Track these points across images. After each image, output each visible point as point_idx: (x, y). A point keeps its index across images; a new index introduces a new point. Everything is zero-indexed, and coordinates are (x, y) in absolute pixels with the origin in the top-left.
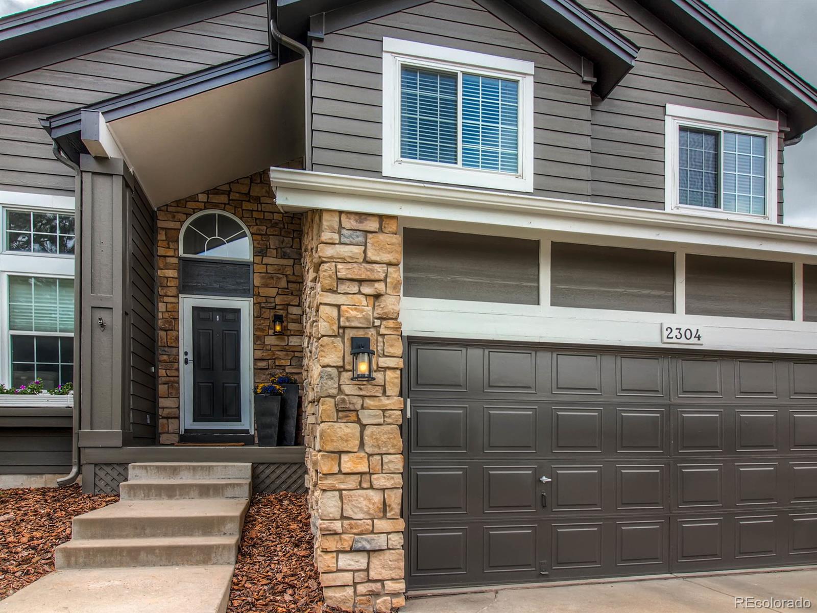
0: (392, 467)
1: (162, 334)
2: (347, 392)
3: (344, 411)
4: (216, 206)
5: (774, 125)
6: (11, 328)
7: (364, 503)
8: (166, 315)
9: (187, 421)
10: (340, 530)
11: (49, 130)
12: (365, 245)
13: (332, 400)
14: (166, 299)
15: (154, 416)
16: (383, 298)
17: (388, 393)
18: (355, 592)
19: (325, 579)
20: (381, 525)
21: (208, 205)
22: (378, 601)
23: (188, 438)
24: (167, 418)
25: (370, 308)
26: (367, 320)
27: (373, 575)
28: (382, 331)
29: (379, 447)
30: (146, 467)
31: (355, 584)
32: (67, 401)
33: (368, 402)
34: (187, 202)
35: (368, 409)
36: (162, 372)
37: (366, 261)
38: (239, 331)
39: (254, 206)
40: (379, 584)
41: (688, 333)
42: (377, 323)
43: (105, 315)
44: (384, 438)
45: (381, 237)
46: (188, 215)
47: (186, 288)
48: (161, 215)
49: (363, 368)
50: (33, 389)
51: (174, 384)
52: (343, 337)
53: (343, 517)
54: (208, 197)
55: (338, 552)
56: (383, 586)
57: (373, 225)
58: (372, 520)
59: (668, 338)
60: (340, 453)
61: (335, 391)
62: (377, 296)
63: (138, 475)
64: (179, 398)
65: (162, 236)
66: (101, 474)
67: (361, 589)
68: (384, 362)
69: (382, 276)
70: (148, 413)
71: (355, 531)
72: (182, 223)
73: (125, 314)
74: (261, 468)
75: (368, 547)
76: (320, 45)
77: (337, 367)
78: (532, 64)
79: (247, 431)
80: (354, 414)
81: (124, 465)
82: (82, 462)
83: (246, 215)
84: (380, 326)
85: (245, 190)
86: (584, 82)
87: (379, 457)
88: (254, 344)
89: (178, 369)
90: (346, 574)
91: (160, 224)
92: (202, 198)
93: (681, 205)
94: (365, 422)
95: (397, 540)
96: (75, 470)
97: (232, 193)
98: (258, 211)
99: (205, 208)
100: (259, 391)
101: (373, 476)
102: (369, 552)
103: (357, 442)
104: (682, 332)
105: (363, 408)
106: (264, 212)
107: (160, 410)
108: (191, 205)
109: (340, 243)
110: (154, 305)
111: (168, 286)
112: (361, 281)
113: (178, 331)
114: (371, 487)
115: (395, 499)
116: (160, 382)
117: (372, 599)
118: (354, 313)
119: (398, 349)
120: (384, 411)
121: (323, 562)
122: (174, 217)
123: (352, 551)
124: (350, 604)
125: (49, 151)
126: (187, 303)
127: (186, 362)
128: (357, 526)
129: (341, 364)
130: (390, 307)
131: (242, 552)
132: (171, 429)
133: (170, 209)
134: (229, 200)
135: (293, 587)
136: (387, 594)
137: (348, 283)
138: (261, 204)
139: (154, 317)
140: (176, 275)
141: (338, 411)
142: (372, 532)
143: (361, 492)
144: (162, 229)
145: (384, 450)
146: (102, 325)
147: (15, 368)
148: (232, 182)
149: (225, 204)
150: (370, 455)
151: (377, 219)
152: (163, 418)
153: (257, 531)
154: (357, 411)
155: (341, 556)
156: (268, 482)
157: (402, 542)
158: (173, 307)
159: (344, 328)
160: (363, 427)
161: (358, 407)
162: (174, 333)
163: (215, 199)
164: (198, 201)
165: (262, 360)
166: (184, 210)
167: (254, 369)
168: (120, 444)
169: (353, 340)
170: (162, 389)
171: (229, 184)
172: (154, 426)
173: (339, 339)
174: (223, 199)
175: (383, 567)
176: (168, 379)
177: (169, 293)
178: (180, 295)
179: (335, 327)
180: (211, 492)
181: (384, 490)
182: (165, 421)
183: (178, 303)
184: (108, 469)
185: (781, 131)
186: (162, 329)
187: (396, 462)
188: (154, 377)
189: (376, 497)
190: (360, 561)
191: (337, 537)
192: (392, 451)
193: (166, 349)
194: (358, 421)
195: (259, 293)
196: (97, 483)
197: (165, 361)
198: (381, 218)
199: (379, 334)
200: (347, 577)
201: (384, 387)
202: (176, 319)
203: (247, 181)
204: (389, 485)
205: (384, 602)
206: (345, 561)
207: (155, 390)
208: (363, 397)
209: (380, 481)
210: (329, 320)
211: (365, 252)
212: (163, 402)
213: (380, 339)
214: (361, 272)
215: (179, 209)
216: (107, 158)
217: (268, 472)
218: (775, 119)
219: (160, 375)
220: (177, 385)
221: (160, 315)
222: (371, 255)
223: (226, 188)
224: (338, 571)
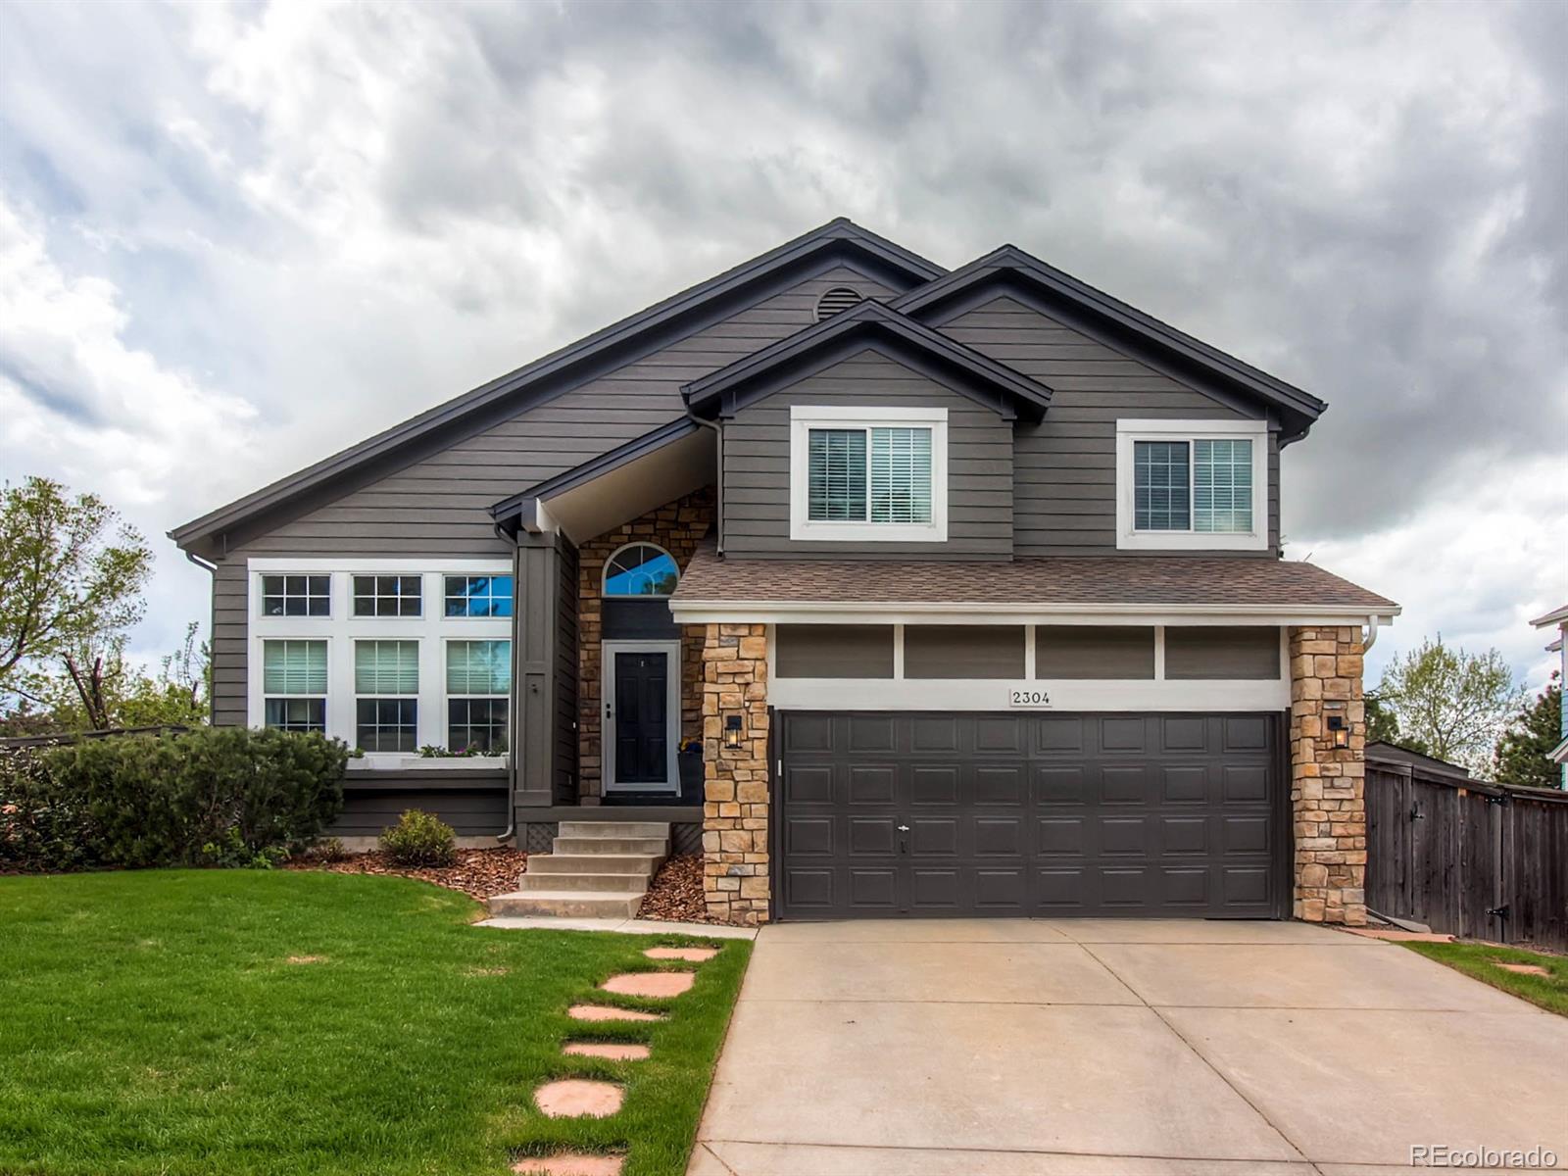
0: (758, 814)
1: (584, 685)
2: (724, 757)
3: (724, 772)
4: (641, 538)
5: (1262, 425)
6: (449, 692)
7: (737, 841)
8: (588, 664)
9: (609, 783)
10: (719, 860)
11: (494, 516)
12: (738, 646)
13: (713, 763)
14: (588, 646)
15: (576, 777)
16: (750, 686)
17: (755, 757)
18: (730, 907)
19: (708, 897)
20: (749, 858)
21: (632, 538)
22: (748, 915)
23: (610, 799)
24: (588, 779)
25: (741, 695)
26: (739, 703)
27: (743, 895)
28: (751, 710)
29: (747, 798)
30: (573, 825)
31: (730, 901)
32: (499, 763)
33: (740, 764)
34: (610, 536)
35: (739, 769)
36: (583, 728)
37: (738, 658)
38: (665, 677)
39: (683, 535)
40: (748, 902)
41: (1036, 697)
42: (747, 704)
43: (538, 681)
44: (752, 791)
45: (751, 639)
46: (612, 551)
47: (609, 632)
48: (583, 554)
49: (733, 740)
50: (470, 752)
51: (595, 742)
52: (721, 716)
53: (721, 851)
54: (633, 529)
55: (718, 877)
56: (751, 903)
57: (744, 631)
58: (743, 853)
59: (1016, 701)
60: (719, 802)
61: (715, 757)
62: (747, 684)
63: (566, 832)
64: (600, 756)
65: (584, 576)
66: (533, 832)
67: (735, 905)
68: (752, 734)
69: (751, 669)
70: (569, 773)
71: (730, 861)
72: (605, 559)
73: (555, 677)
74: (681, 828)
75: (739, 873)
76: (732, 422)
77: (717, 739)
78: (945, 410)
79: (674, 793)
80: (729, 773)
81: (554, 825)
82: (517, 820)
83: (675, 544)
84: (749, 707)
85: (672, 516)
86: (1004, 420)
87: (748, 806)
88: (682, 692)
89: (600, 724)
90: (723, 893)
91: (583, 563)
92: (627, 530)
93: (1137, 531)
94: (737, 779)
95: (763, 870)
96: (510, 828)
97: (658, 523)
98: (686, 539)
99: (630, 541)
100: (683, 748)
101: (745, 820)
102: (741, 877)
103: (732, 795)
104: (1030, 696)
105: (736, 768)
106: (694, 540)
107: (581, 770)
108: (614, 539)
109: (720, 647)
110: (576, 654)
111: (590, 632)
112: (735, 674)
113: (600, 681)
114: (743, 829)
115: (762, 839)
116: (581, 738)
117: (742, 912)
118: (728, 698)
119: (765, 722)
120: (752, 771)
121: (707, 883)
122: (596, 554)
123: (728, 876)
124: (727, 916)
125: (490, 531)
126: (610, 649)
127: (609, 715)
128: (732, 858)
129: (720, 736)
130: (757, 692)
131: (653, 884)
132: (592, 791)
133: (593, 545)
134: (655, 529)
135: (686, 903)
136: (755, 910)
137: (725, 676)
138: (690, 531)
139: (576, 667)
140: (598, 619)
141: (718, 771)
142: (743, 863)
143: (734, 832)
144: (585, 568)
145: (752, 801)
146: (535, 691)
147: (451, 730)
148: (659, 509)
149: (651, 535)
150: (741, 804)
151: (747, 627)
152: (584, 778)
153: (669, 874)
154: (731, 771)
155: (720, 880)
156: (687, 842)
157: (767, 872)
158: (596, 655)
159: (722, 709)
160: (736, 783)
161: (733, 768)
162: (596, 684)
163: (641, 529)
164: (622, 534)
165: (690, 710)
166: (608, 546)
167: (682, 721)
168: (549, 803)
169: (729, 718)
170: (583, 746)
171: (655, 511)
172: (575, 787)
173: (719, 718)
174: (649, 529)
175: (752, 889)
176: (589, 735)
177: (591, 640)
178: (603, 641)
179: (716, 709)
180: (632, 847)
181: (752, 831)
182: (586, 782)
183: (600, 650)
184: (539, 827)
185: (1270, 432)
186: (583, 680)
187: (762, 810)
188: (576, 733)
189: (746, 836)
190: (734, 884)
191: (717, 865)
192: (758, 801)
193: (587, 702)
194: (733, 779)
195: (687, 633)
196: (530, 841)
197: (586, 715)
198: (750, 626)
199: (748, 712)
200: (724, 896)
201: (752, 752)
202: (598, 668)
203: (675, 506)
204: (755, 827)
205: (752, 915)
206: (723, 884)
207: (575, 747)
208: (736, 760)
209: (749, 824)
210: (711, 704)
211: (738, 651)
212: (584, 761)
213: (749, 716)
214: (734, 667)
215: (602, 545)
216: (540, 533)
217: (686, 832)
218: (1264, 419)
219: (581, 730)
220: (598, 741)
221: (582, 664)
222: (742, 654)
223: (652, 516)
224: (718, 891)
